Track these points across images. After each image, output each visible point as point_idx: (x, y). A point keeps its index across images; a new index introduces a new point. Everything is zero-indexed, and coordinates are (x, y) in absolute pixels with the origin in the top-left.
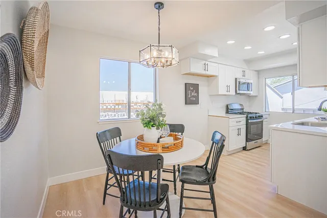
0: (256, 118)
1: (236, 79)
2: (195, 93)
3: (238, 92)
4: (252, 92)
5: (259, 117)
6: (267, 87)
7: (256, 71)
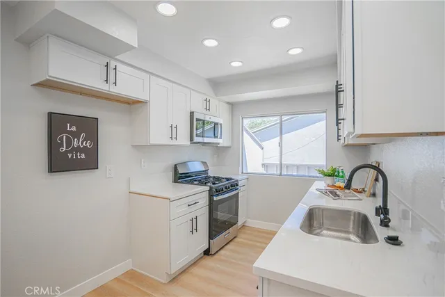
0: (228, 189)
1: (192, 114)
2: (86, 139)
3: (196, 139)
4: (220, 141)
5: (232, 186)
6: (244, 132)
7: (228, 103)
